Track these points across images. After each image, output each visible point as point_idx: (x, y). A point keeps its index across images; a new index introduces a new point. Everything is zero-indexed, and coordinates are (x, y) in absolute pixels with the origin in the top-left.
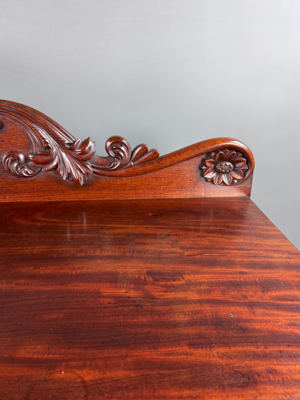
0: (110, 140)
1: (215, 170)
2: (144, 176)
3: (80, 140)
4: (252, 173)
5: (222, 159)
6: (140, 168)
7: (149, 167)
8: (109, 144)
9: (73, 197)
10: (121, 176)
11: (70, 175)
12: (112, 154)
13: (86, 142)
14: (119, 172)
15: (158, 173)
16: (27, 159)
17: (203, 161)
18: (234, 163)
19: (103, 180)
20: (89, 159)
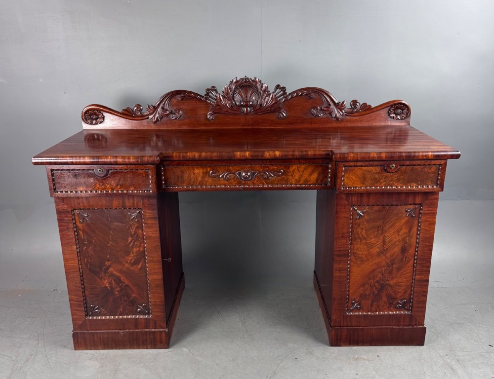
0: (352, 101)
1: (395, 113)
2: (365, 116)
3: (341, 101)
4: (410, 114)
5: (397, 108)
6: (364, 113)
7: (367, 112)
8: (352, 103)
9: (335, 125)
10: (356, 116)
11: (336, 115)
12: (353, 107)
13: (343, 102)
14: (355, 115)
15: (370, 115)
16: (321, 109)
17: (390, 109)
18: (402, 110)
19: (348, 117)
20: (343, 109)
